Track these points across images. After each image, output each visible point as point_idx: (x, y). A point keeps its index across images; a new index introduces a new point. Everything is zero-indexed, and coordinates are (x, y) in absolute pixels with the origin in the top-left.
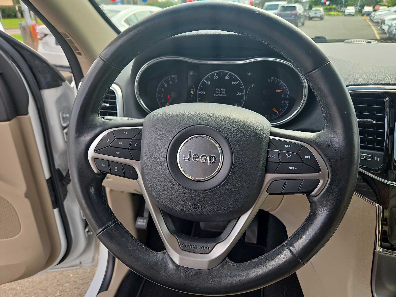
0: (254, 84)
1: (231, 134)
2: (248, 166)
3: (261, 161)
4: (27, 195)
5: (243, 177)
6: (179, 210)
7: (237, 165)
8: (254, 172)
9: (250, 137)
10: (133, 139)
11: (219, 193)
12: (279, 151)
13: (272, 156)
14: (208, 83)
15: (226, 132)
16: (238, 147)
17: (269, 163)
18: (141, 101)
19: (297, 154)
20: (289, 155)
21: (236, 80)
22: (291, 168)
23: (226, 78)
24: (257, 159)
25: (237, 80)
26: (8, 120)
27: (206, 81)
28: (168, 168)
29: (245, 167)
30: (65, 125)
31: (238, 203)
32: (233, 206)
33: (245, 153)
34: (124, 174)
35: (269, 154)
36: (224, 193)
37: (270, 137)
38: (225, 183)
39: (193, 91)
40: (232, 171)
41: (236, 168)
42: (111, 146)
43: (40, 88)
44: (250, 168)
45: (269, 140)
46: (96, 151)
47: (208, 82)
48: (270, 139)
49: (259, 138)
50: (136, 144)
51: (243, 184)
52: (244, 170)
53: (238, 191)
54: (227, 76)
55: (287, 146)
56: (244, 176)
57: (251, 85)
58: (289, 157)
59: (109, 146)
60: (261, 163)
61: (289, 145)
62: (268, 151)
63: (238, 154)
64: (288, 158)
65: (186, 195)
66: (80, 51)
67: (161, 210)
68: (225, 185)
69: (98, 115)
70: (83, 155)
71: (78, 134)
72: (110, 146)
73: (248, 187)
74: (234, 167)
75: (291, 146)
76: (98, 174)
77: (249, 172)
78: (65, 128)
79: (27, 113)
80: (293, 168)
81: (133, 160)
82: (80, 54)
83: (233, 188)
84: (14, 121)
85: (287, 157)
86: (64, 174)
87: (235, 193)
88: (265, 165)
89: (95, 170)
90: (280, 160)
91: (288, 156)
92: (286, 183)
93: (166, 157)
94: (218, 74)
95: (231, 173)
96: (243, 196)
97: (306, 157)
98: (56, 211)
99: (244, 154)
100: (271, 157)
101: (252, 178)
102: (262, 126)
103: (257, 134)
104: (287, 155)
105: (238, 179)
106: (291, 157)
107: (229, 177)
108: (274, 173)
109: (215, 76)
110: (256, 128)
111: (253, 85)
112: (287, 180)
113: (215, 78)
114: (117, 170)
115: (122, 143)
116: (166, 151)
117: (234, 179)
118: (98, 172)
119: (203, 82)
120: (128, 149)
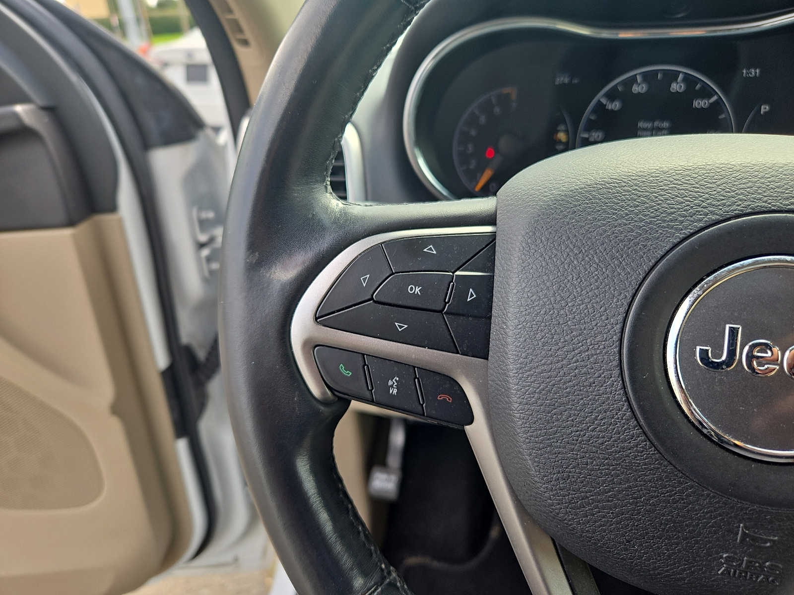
0: (765, 103)
4: (116, 409)
6: (666, 576)
10: (458, 273)
14: (616, 106)
18: (421, 162)
21: (706, 93)
23: (674, 88)
25: (709, 94)
26: (71, 223)
27: (608, 101)
28: (628, 400)
30: (203, 238)
34: (420, 408)
39: (567, 131)
42: (375, 302)
43: (147, 145)
46: (321, 317)
47: (615, 103)
50: (471, 296)
54: (677, 84)
57: (755, 109)
59: (369, 300)
65: (711, 518)
66: (248, 35)
67: (557, 545)
69: (326, 188)
70: (273, 332)
71: (257, 254)
72: (372, 299)
76: (325, 403)
78: (202, 246)
79: (113, 208)
81: (458, 353)
82: (245, 43)
84: (84, 228)
86: (201, 354)
89: (315, 388)
93: (616, 350)
94: (648, 77)
98: (182, 446)
109: (638, 86)
111: (762, 107)
113: (636, 89)
114: (395, 391)
115: (417, 290)
116: (619, 326)
118: (324, 393)
119: (599, 103)
120: (441, 311)
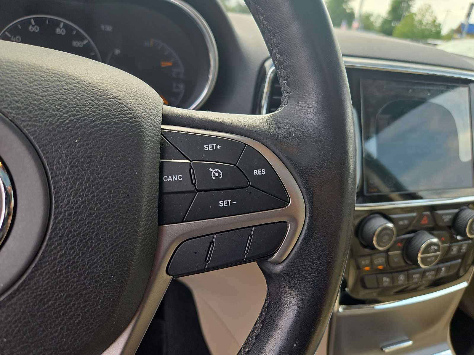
1: (37, 116)
2: (105, 212)
3: (145, 194)
5: (92, 250)
7: (69, 215)
8: (126, 229)
9: (106, 124)
11: (9, 319)
12: (191, 161)
13: (173, 176)
15: (18, 108)
16: (67, 156)
17: (166, 197)
19: (235, 165)
20: (216, 170)
22: (223, 204)
23: (58, 31)
24: (131, 188)
25: (82, 38)
27: (12, 36)
29: (97, 216)
31: (84, 331)
32: (66, 347)
33: (92, 173)
35: (166, 170)
36: (29, 312)
37: (163, 127)
38: (29, 279)
40: (50, 235)
41: (63, 227)
44: (114, 217)
45: (162, 134)
47: (17, 37)
48: (164, 133)
49: (133, 127)
51: (93, 272)
52: (93, 228)
53: (79, 295)
54: (61, 29)
55: (208, 147)
56: (95, 247)
57: (112, 51)
58: (217, 175)
60: (144, 199)
61: (214, 145)
62: (162, 164)
63: (67, 179)
64: (214, 178)
68: (30, 286)
73: (110, 278)
74: (59, 223)
75: (219, 147)
77: (111, 230)
80: (229, 201)
83: (62, 291)
85: (212, 175)
87: (68, 304)
88: (157, 203)
90: (194, 184)
91: (215, 173)
92: (212, 242)
94: (39, 22)
95: (47, 245)
96: (97, 306)
97: (255, 172)
99: (90, 178)
100: (170, 178)
101: (121, 247)
102: (138, 96)
103: (125, 115)
104: (211, 170)
105: (74, 258)
106: (221, 174)
107: (43, 256)
108: (183, 222)
109: (33, 26)
110: (119, 97)
111: (117, 51)
112: (216, 235)
113: (31, 29)
117: (59, 262)
119: (4, 35)
